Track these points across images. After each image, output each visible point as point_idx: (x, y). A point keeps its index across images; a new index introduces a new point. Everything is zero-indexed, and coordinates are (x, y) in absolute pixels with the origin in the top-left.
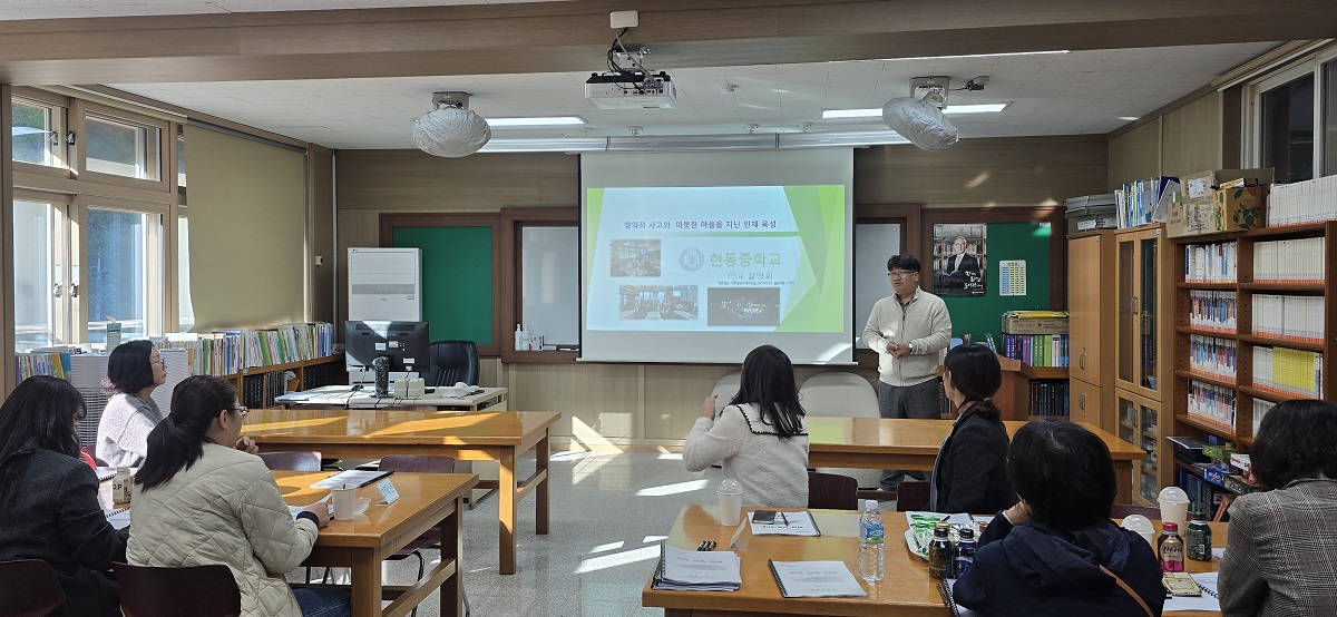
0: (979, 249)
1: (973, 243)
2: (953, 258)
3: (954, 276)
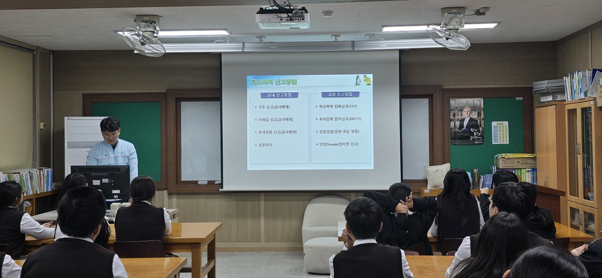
0: (479, 115)
1: (475, 110)
2: (462, 120)
3: (463, 132)
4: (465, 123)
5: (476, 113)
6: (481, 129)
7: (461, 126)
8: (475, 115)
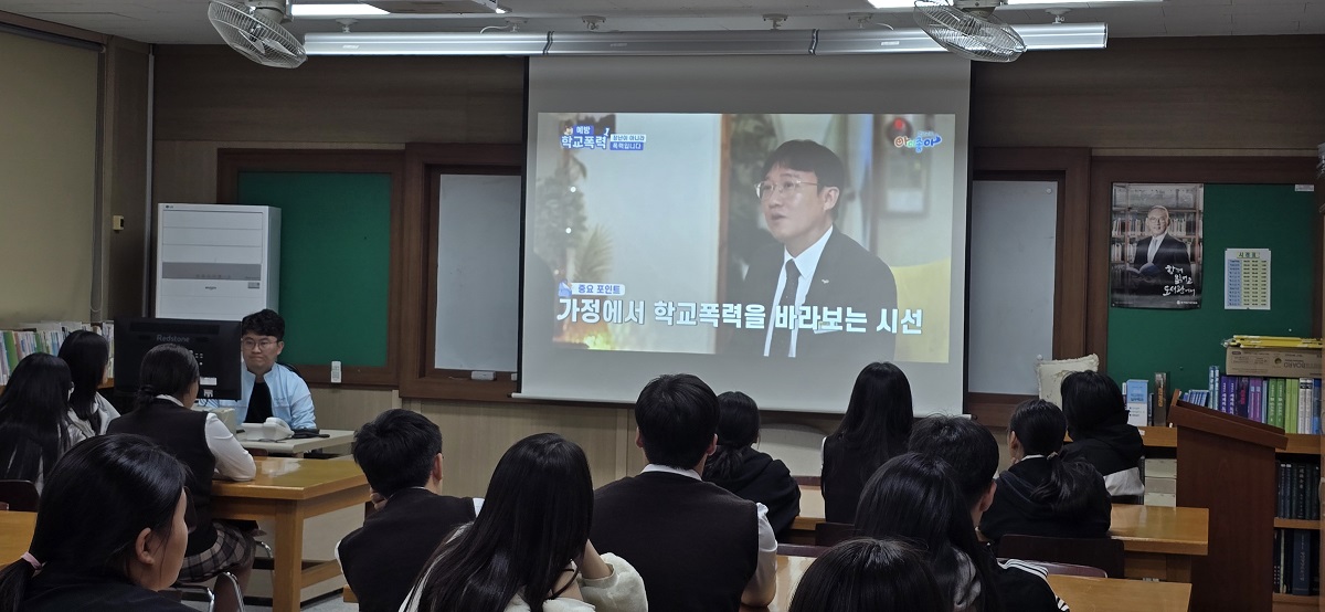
0: (1191, 228)
1: (1180, 216)
2: (1145, 243)
3: (1146, 273)
4: (1152, 251)
5: (1184, 224)
6: (1193, 267)
7: (1141, 258)
8: (1179, 232)
